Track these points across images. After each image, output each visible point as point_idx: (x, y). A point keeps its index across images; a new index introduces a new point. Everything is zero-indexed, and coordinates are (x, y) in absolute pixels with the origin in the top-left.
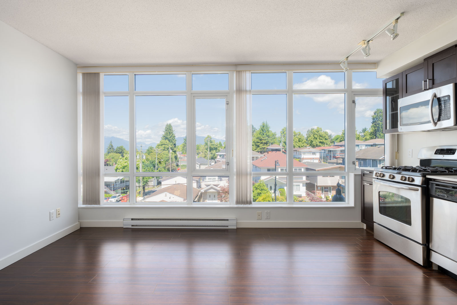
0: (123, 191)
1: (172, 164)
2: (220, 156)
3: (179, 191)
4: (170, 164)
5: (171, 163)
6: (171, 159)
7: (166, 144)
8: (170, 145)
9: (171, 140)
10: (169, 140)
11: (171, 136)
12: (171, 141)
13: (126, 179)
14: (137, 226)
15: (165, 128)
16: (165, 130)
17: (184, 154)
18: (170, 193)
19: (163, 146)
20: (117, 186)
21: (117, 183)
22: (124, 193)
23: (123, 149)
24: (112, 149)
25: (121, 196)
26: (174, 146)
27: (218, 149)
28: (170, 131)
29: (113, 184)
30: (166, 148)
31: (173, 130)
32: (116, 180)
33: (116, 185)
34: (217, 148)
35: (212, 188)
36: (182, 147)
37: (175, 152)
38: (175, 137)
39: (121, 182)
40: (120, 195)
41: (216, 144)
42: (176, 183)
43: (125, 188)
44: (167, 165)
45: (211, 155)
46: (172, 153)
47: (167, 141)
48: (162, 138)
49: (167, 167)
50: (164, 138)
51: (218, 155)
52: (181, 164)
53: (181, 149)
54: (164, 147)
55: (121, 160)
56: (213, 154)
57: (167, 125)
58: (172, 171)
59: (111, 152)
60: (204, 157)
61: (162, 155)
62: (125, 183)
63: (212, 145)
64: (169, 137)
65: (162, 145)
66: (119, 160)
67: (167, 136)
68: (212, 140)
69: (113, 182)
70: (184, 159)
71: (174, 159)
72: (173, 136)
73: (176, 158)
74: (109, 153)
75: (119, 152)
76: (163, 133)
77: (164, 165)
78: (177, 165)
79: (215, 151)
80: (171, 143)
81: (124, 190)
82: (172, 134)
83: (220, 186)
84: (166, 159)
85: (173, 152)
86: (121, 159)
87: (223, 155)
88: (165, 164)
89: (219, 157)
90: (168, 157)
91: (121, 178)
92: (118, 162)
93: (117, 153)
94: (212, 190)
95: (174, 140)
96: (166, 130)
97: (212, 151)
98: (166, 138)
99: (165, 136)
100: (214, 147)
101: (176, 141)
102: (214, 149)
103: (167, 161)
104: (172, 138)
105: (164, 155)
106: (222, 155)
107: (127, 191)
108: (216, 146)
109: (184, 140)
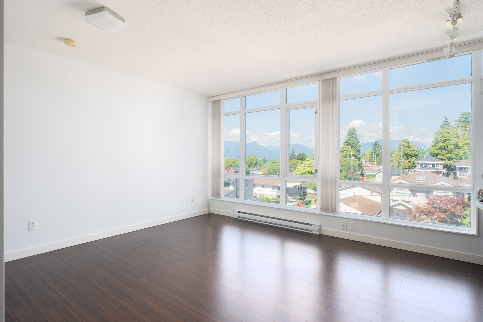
0: (300, 197)
1: (355, 173)
2: (421, 164)
3: (357, 203)
4: (351, 173)
5: (353, 172)
6: (353, 167)
7: (348, 150)
8: (353, 152)
9: (354, 145)
10: (352, 146)
11: (354, 141)
12: (354, 147)
13: (303, 186)
14: (242, 218)
15: (347, 133)
16: (347, 135)
17: (372, 161)
18: (345, 204)
19: (345, 152)
20: (295, 192)
21: (295, 189)
22: (301, 199)
23: (304, 156)
24: (294, 156)
25: (298, 202)
26: (358, 152)
27: (420, 156)
28: (353, 135)
29: (291, 190)
30: (348, 155)
31: (357, 135)
32: (293, 186)
33: (294, 190)
34: (418, 155)
35: (400, 204)
36: (370, 154)
37: (359, 159)
38: (359, 142)
39: (299, 189)
40: (296, 201)
41: (417, 150)
42: (355, 194)
43: (302, 195)
44: (349, 174)
45: (408, 163)
46: (355, 161)
47: (350, 147)
48: (343, 144)
49: (348, 176)
50: (347, 143)
51: (418, 164)
52: (367, 174)
53: (369, 156)
54: (346, 154)
55: (300, 167)
56: (412, 163)
57: (350, 129)
58: (354, 180)
59: (293, 158)
60: (398, 166)
61: (343, 162)
62: (302, 189)
63: (411, 151)
64: (352, 142)
65: (343, 151)
66: (298, 166)
67: (350, 142)
68: (410, 145)
69: (291, 188)
70: (371, 167)
71: (357, 168)
72: (357, 141)
73: (360, 166)
74: (291, 159)
75: (300, 158)
76: (346, 139)
77: (345, 174)
78: (362, 175)
79: (414, 158)
80: (354, 149)
81: (302, 196)
82: (355, 139)
83: (413, 204)
84: (348, 167)
85: (357, 159)
86: (300, 165)
87: (426, 164)
88: (347, 172)
89: (419, 166)
90: (350, 165)
91: (298, 184)
92: (297, 169)
93: (298, 160)
94: (400, 207)
95: (358, 146)
96: (349, 135)
97: (410, 158)
98: (349, 144)
99: (347, 141)
100: (413, 154)
101: (360, 146)
102: (414, 156)
103: (348, 169)
104: (355, 143)
105: (346, 163)
106: (424, 164)
107: (305, 198)
108: (417, 152)
109: (373, 146)
